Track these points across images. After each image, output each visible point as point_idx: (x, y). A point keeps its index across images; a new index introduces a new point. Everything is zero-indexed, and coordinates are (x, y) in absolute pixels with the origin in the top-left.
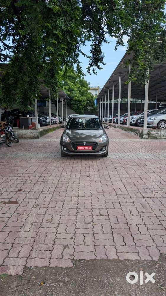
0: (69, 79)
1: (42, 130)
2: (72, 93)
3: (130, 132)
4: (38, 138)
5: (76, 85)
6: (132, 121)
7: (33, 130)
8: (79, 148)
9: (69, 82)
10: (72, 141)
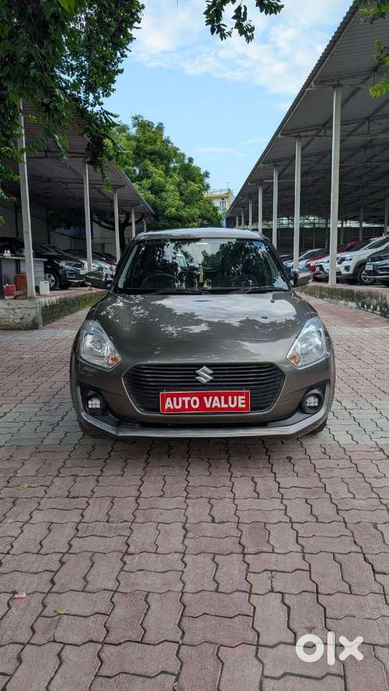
0: (152, 161)
1: (54, 299)
2: (162, 199)
3: (342, 302)
4: (37, 329)
5: (171, 177)
6: (341, 268)
7: (17, 302)
8: (169, 404)
9: (152, 168)
10: (132, 363)
